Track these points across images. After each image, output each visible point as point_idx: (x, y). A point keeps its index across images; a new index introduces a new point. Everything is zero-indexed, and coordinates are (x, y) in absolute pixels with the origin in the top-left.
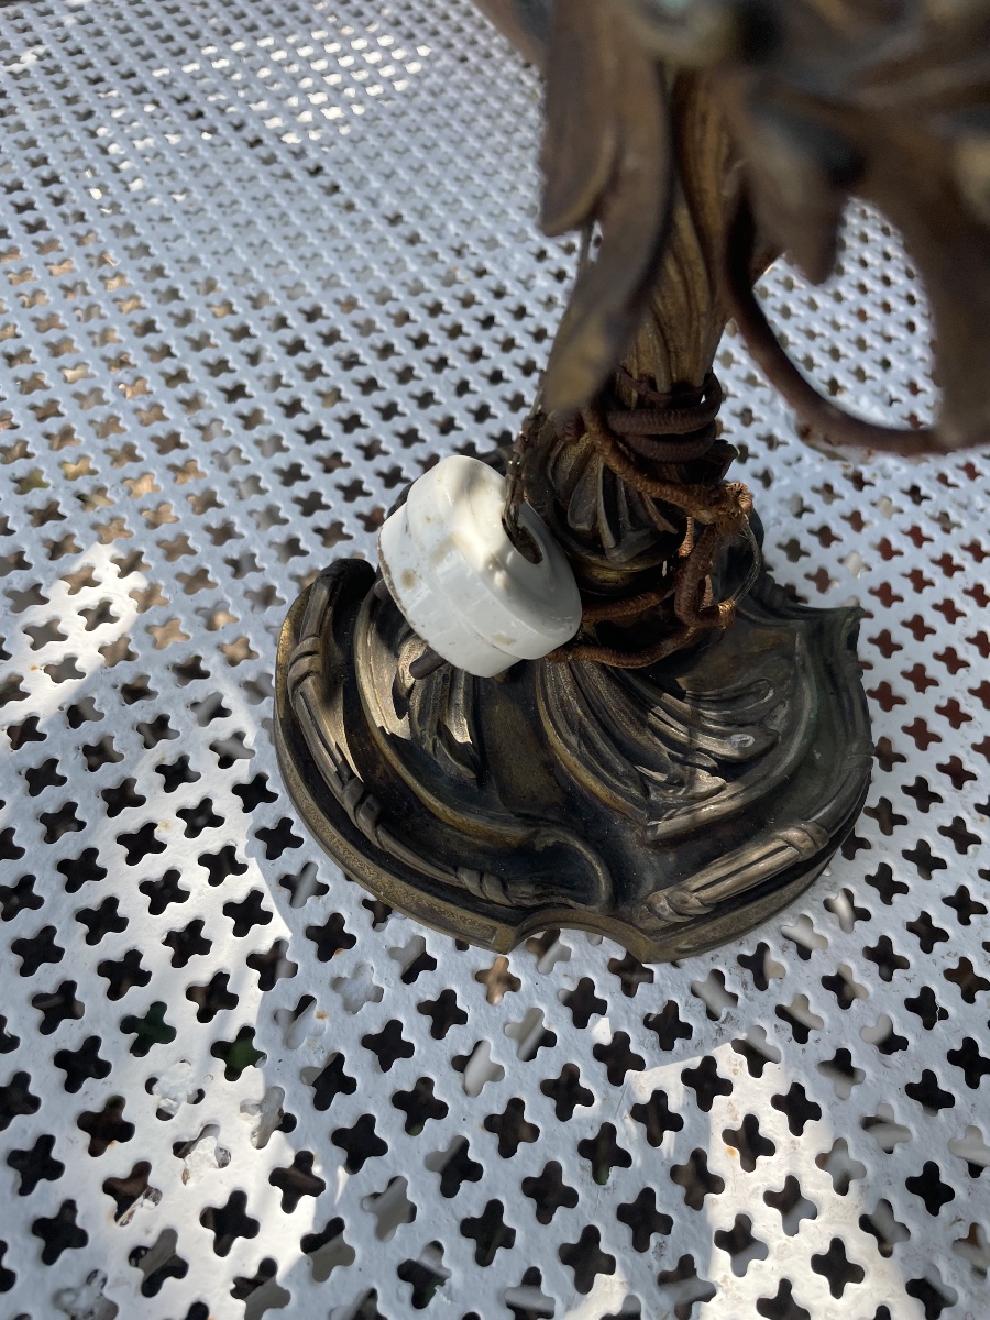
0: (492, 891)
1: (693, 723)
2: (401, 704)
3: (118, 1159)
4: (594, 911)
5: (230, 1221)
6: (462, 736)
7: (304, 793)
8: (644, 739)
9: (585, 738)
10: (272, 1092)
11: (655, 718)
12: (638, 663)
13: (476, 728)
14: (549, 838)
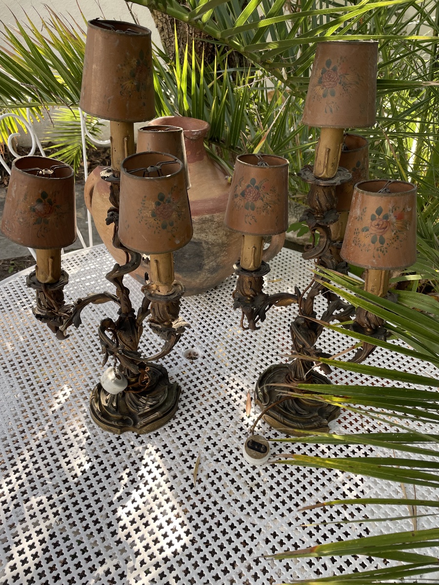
0: (117, 424)
1: (147, 401)
2: (107, 402)
3: (67, 460)
4: (131, 427)
5: (80, 465)
6: (115, 405)
7: (93, 415)
8: (139, 403)
9: (131, 403)
10: (87, 452)
11: (141, 400)
12: (138, 392)
13: (117, 404)
14: (125, 418)
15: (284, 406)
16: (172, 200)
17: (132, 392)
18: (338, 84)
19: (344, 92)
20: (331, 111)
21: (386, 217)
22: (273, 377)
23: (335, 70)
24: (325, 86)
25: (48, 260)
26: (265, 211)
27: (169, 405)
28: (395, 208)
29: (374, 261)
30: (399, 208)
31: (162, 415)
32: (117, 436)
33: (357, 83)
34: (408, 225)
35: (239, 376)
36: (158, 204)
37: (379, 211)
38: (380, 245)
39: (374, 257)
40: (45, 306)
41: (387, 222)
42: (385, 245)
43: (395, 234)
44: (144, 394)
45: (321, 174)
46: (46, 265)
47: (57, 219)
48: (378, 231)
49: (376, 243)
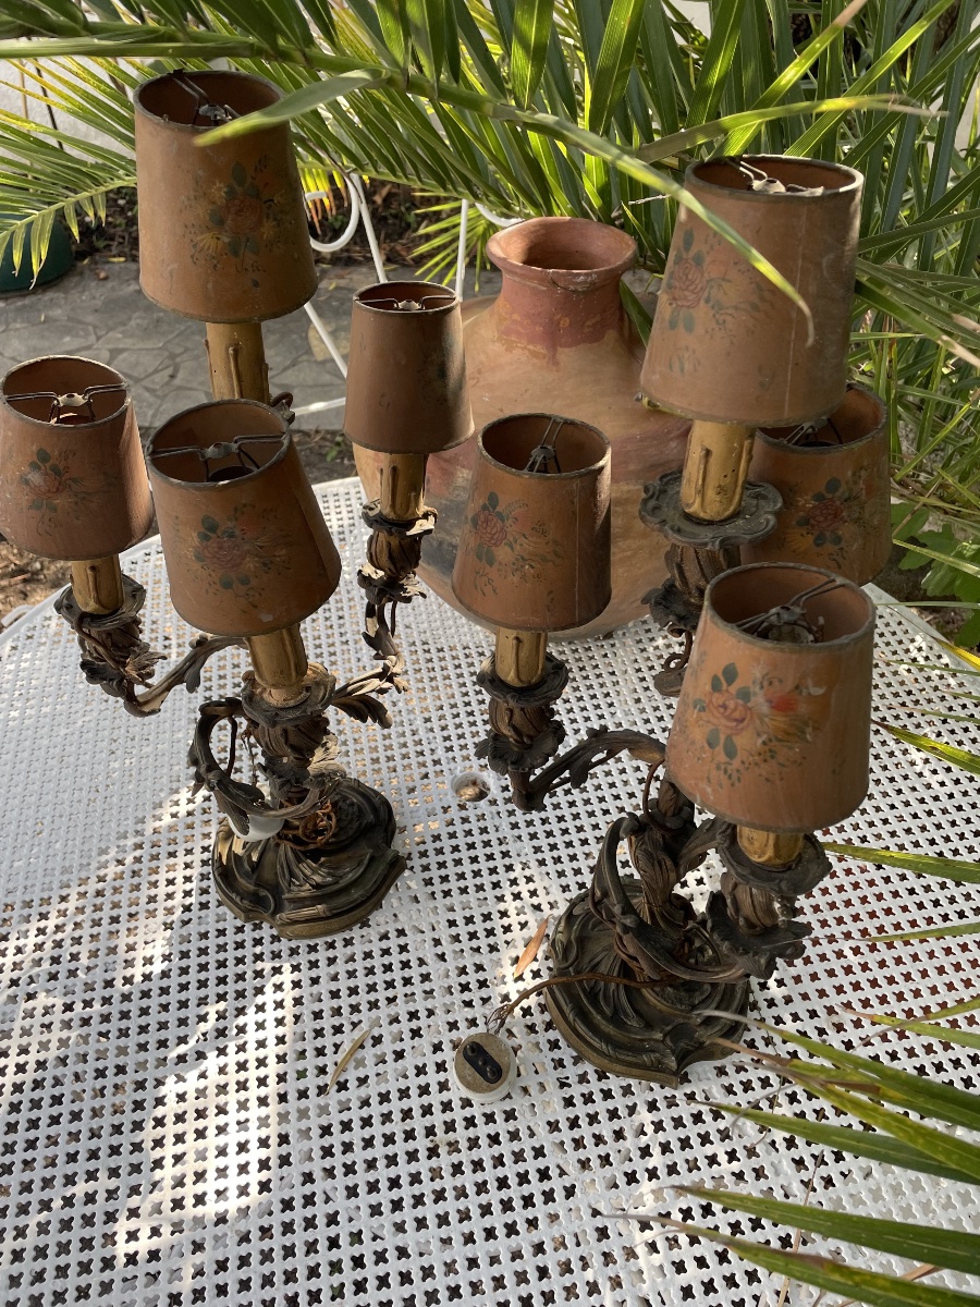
0: (238, 900)
2: (243, 848)
3: (131, 940)
4: (269, 914)
5: (149, 961)
8: (297, 871)
9: (283, 866)
10: (171, 937)
11: (303, 866)
12: (302, 849)
13: (260, 857)
14: (263, 893)
16: (238, 532)
17: (289, 845)
18: (702, 302)
19: (714, 325)
20: (682, 370)
21: (745, 695)
23: (698, 260)
24: (674, 299)
26: (518, 574)
27: (356, 894)
28: (768, 681)
29: (709, 790)
30: (781, 681)
31: (328, 914)
32: (239, 923)
33: (754, 307)
34: (809, 730)
36: (204, 537)
37: (730, 674)
38: (723, 758)
39: (709, 781)
41: (746, 708)
42: (736, 763)
43: (764, 743)
44: (314, 855)
45: (689, 506)
46: (84, 578)
47: (76, 503)
48: (724, 721)
49: (717, 749)
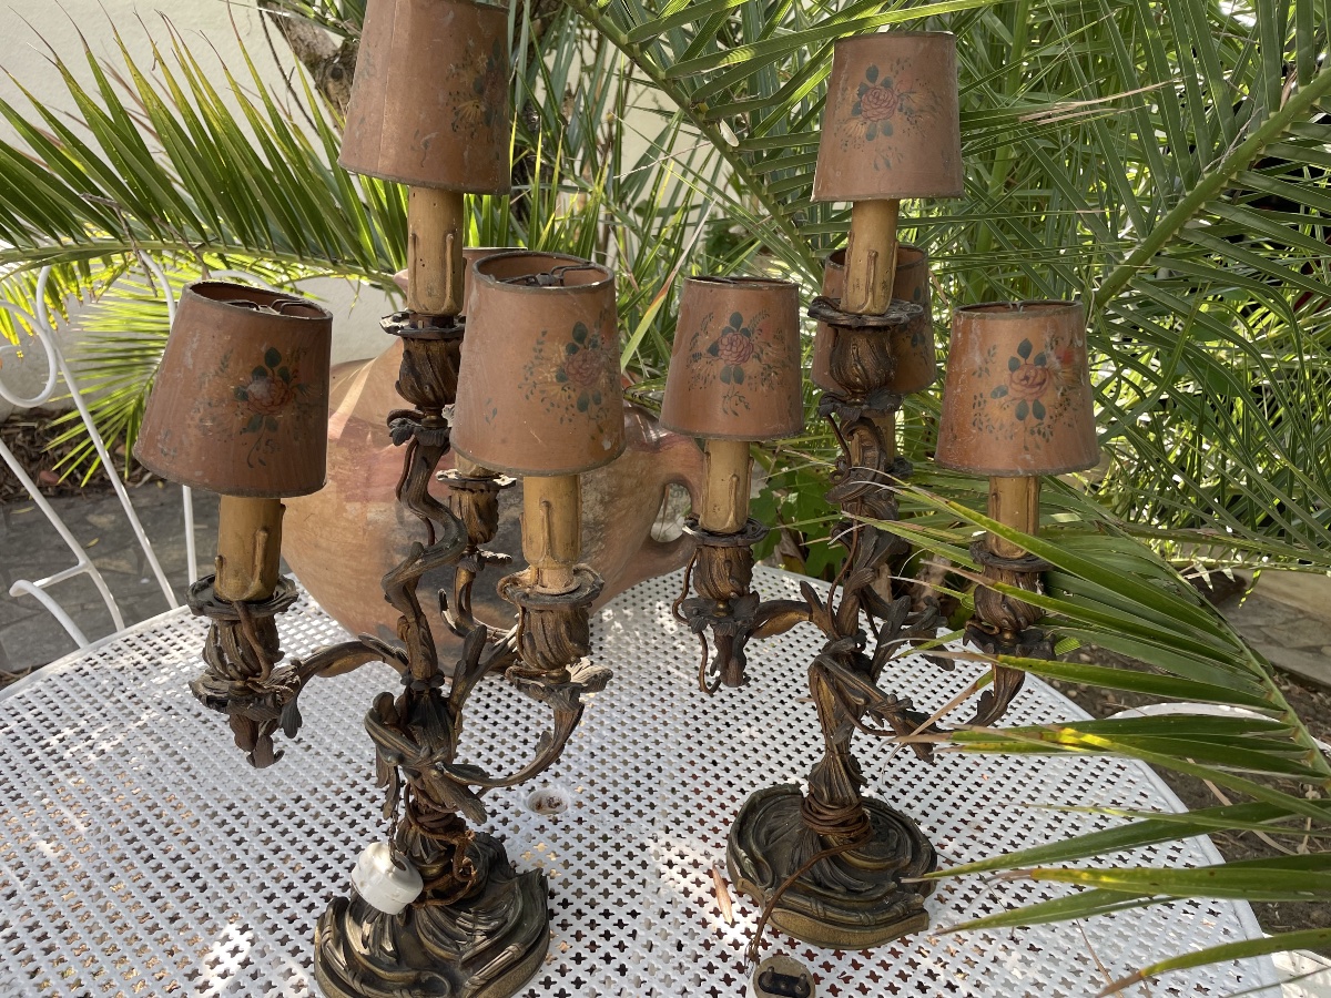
1: (474, 922)
2: (365, 944)
6: (389, 948)
7: (332, 988)
8: (456, 930)
9: (435, 935)
11: (459, 921)
12: (449, 902)
13: (395, 944)
14: (425, 977)
15: (814, 879)
16: (599, 342)
17: (433, 905)
18: (897, 112)
19: (909, 126)
20: (888, 165)
21: (1041, 360)
22: (764, 820)
23: (887, 84)
24: (868, 118)
25: (254, 536)
26: (766, 383)
27: (533, 924)
28: (1056, 340)
29: (1028, 457)
30: (1062, 339)
31: (523, 951)
33: (933, 109)
35: (679, 836)
36: (572, 349)
37: (1025, 350)
38: (1036, 421)
39: (1026, 448)
40: (235, 667)
41: (1045, 371)
42: (1046, 420)
43: (1062, 394)
45: (861, 307)
46: (249, 548)
47: (298, 417)
48: (1028, 391)
49: (1028, 418)
